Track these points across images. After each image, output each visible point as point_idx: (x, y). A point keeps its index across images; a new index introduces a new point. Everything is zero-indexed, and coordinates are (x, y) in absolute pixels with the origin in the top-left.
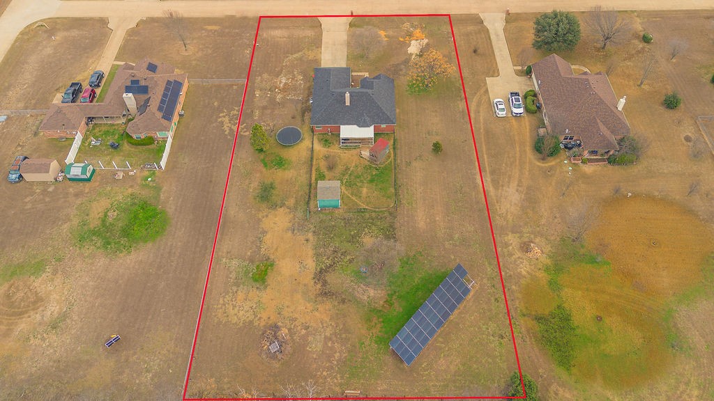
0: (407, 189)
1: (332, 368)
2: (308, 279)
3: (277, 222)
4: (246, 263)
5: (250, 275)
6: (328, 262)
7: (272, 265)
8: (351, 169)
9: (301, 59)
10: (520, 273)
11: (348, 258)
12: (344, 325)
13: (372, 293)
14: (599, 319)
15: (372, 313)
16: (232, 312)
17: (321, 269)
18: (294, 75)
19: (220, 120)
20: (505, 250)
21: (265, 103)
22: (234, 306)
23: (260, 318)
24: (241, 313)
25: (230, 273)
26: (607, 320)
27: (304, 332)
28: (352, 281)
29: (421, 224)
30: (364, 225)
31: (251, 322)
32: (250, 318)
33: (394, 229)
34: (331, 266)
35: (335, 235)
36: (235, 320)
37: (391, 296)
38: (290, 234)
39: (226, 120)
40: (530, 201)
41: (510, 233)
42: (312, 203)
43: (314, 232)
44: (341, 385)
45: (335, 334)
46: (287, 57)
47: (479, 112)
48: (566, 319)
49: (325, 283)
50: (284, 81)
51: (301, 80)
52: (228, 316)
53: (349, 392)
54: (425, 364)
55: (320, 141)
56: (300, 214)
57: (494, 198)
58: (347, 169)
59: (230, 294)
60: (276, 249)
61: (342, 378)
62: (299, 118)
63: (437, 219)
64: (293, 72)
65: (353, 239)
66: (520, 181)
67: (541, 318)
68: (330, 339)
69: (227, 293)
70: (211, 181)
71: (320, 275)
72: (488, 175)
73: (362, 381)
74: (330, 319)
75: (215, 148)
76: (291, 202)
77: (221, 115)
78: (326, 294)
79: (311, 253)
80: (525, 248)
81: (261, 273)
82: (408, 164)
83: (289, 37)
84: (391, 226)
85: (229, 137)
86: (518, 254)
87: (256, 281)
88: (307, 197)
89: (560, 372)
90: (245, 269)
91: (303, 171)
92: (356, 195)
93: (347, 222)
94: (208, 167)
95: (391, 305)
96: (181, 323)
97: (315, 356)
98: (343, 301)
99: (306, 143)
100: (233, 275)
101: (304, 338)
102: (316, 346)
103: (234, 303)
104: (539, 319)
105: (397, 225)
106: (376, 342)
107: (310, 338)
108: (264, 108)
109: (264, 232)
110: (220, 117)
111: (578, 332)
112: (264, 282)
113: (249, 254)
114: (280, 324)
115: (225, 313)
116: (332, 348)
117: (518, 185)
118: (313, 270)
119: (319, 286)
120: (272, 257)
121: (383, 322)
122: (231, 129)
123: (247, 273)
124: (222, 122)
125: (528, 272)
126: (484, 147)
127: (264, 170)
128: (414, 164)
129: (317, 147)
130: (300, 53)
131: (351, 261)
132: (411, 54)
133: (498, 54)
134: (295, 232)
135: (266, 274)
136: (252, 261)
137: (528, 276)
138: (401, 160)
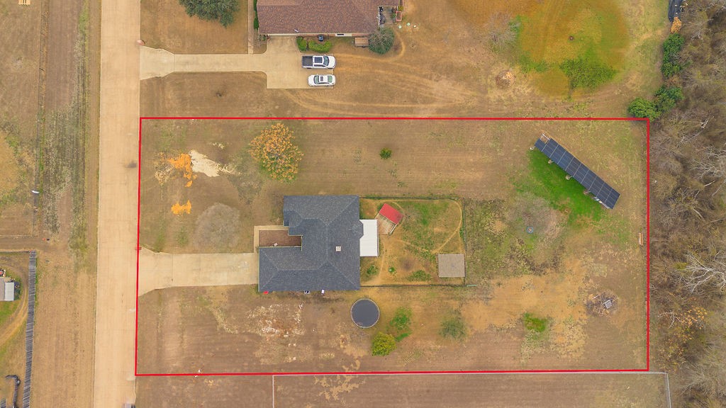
0: (436, 187)
1: (621, 256)
2: (541, 280)
3: (478, 315)
4: (526, 340)
5: (538, 334)
6: (523, 263)
7: (527, 315)
8: (408, 243)
9: (227, 313)
10: (530, 94)
11: (518, 245)
12: (583, 247)
13: (553, 224)
14: (571, 38)
15: (572, 223)
16: (575, 346)
17: (530, 269)
18: (259, 318)
19: (336, 398)
20: (506, 103)
21: (309, 348)
22: (570, 344)
23: (580, 319)
24: (575, 336)
25: (537, 353)
26: (573, 33)
27: (591, 281)
28: (542, 241)
29: (479, 175)
30: (480, 230)
31: (584, 327)
32: (580, 328)
33: (484, 201)
34: (526, 260)
35: (492, 258)
36: (582, 342)
37: (555, 207)
38: (492, 302)
39: (335, 390)
40: (450, 71)
41: (487, 96)
42: (454, 283)
43: (489, 278)
44: (634, 248)
45: (592, 254)
46: (222, 329)
47: (326, 104)
48: (572, 64)
49: (544, 265)
50: (269, 329)
51: (267, 307)
52: (579, 348)
53: (640, 241)
54: (615, 181)
55: (368, 278)
56: (468, 294)
57: (446, 104)
58: (408, 248)
59: (558, 349)
60: (511, 313)
61: (628, 248)
62: (334, 305)
63: (472, 160)
64: (253, 320)
65: (497, 240)
66: (425, 76)
67: (572, 84)
68: (597, 258)
69: (557, 352)
70: (428, 391)
71: (536, 269)
72: (417, 106)
73: (631, 232)
74: (579, 258)
75: (381, 395)
76: (455, 304)
77: (328, 397)
78: (555, 264)
79: (513, 280)
80: (504, 85)
81: (536, 324)
82: (401, 184)
83: (182, 331)
84: (481, 204)
85: (364, 382)
86: (510, 92)
87: (543, 328)
88: (447, 288)
89: (617, 78)
90: (532, 340)
91: (412, 294)
92: (444, 238)
93: (476, 247)
94: (408, 398)
95: (564, 207)
96: (587, 389)
97: (611, 270)
98: (562, 248)
99: (372, 295)
100: (539, 350)
101: (596, 280)
102: (602, 270)
103: (566, 344)
104: (573, 87)
105: (480, 199)
106: (598, 220)
107: (597, 275)
108: (317, 348)
109: (491, 327)
110: (332, 398)
111: (583, 57)
112: (546, 320)
113: (515, 339)
114: (585, 302)
115: (576, 351)
116: (605, 256)
117: (431, 79)
118: (532, 277)
119: (548, 271)
120: (519, 316)
121: (580, 214)
122: (352, 382)
123: (536, 338)
124: (340, 394)
125: (528, 87)
126: (376, 105)
127: (411, 336)
128: (402, 178)
129: (377, 281)
130: (216, 313)
131: (521, 243)
132: (220, 173)
133: (224, 67)
134: (489, 296)
135: (537, 320)
136: (522, 335)
137: (532, 88)
138: (396, 191)
